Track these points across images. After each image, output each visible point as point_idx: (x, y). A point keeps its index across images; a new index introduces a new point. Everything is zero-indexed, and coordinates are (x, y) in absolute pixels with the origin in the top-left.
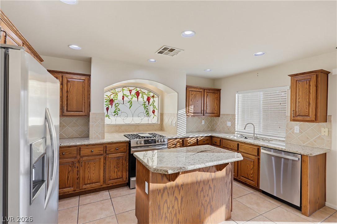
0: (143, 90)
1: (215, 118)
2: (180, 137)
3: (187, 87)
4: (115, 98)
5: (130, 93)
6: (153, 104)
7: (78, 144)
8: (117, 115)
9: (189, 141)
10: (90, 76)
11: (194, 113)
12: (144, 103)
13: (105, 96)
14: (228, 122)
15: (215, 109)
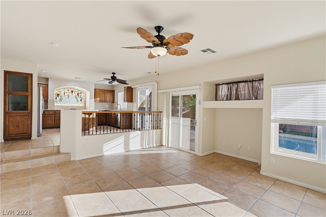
0: (75, 90)
3: (95, 89)
4: (60, 94)
5: (68, 91)
6: (80, 96)
8: (61, 101)
10: (48, 85)
11: (99, 101)
12: (76, 96)
13: (55, 93)
14: (116, 105)
15: (112, 99)
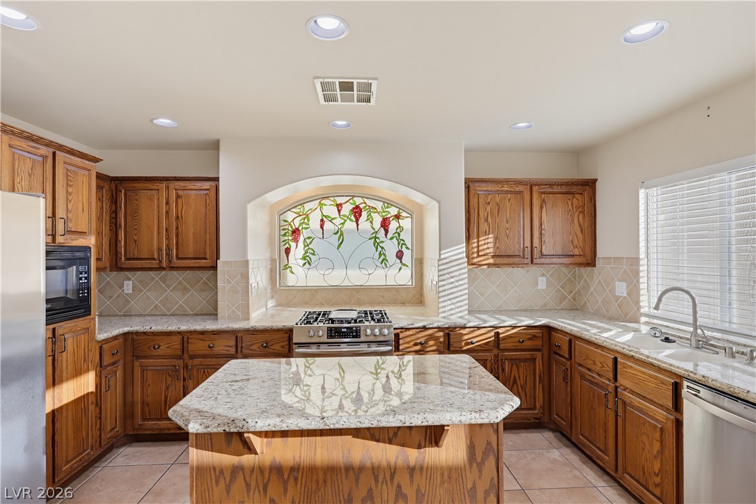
0: (369, 202)
1: (582, 270)
2: (435, 325)
4: (304, 226)
5: (339, 211)
6: (397, 235)
7: (184, 328)
8: (310, 264)
9: (466, 337)
11: (493, 257)
12: (374, 235)
14: (617, 283)
15: (576, 243)
